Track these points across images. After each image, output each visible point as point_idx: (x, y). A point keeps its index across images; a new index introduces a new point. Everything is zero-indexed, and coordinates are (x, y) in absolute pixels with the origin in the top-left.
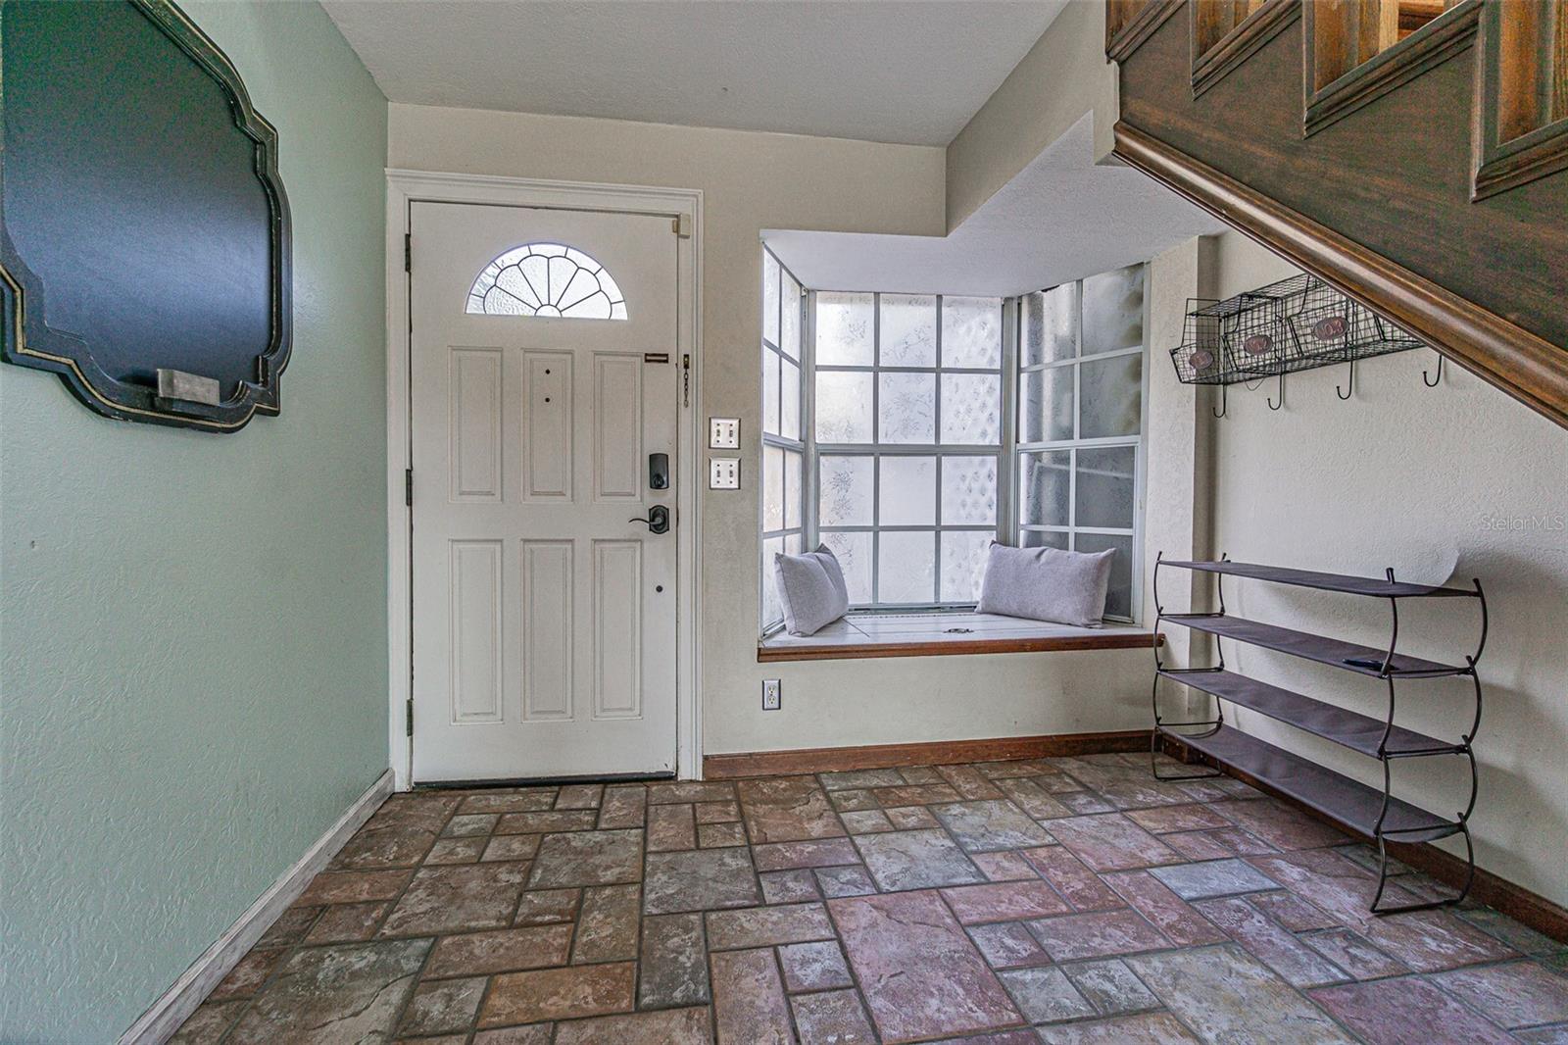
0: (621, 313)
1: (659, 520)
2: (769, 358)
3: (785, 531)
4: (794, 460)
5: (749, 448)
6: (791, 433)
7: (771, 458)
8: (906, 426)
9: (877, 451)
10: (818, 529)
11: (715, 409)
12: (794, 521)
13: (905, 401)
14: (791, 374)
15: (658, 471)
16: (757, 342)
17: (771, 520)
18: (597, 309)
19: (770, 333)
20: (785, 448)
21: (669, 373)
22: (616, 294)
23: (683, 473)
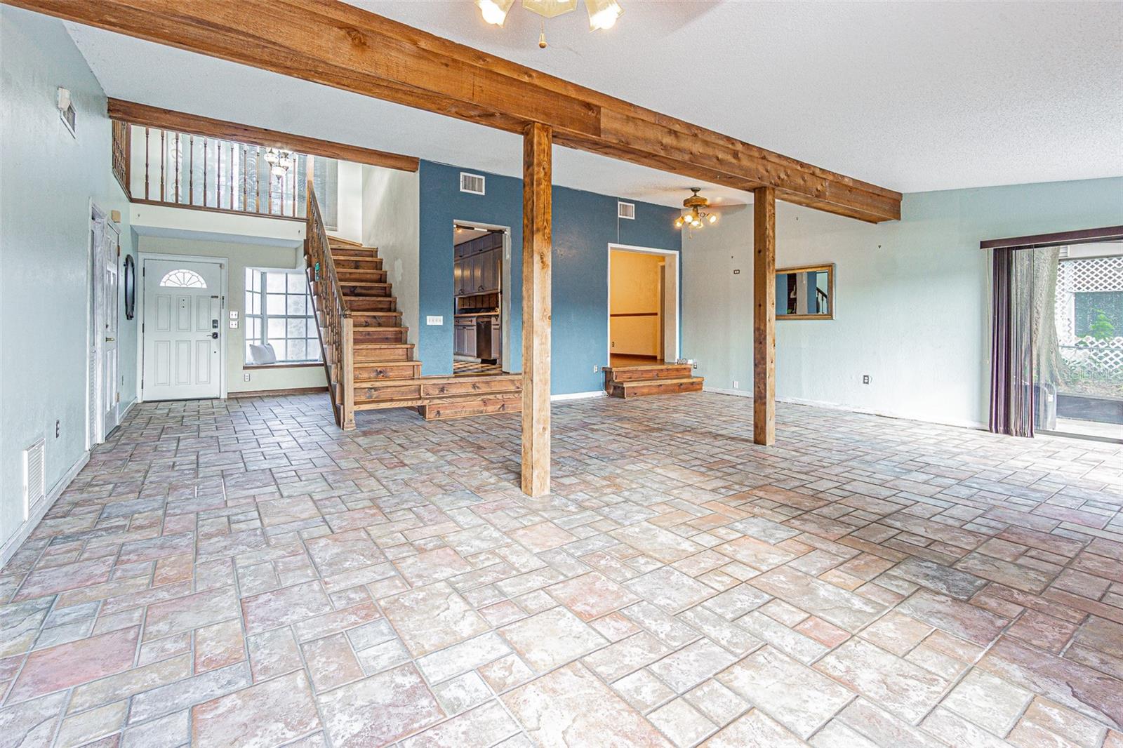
0: (205, 286)
1: (215, 336)
2: (248, 295)
3: (254, 339)
4: (258, 321)
5: (242, 317)
6: (257, 311)
7: (249, 321)
8: (296, 310)
9: (287, 317)
10: (268, 339)
11: (231, 308)
12: (259, 337)
13: (296, 303)
14: (257, 297)
15: (215, 323)
16: (244, 291)
17: (249, 335)
18: (198, 285)
19: (248, 287)
20: (253, 316)
21: (218, 301)
22: (203, 281)
23: (222, 324)
